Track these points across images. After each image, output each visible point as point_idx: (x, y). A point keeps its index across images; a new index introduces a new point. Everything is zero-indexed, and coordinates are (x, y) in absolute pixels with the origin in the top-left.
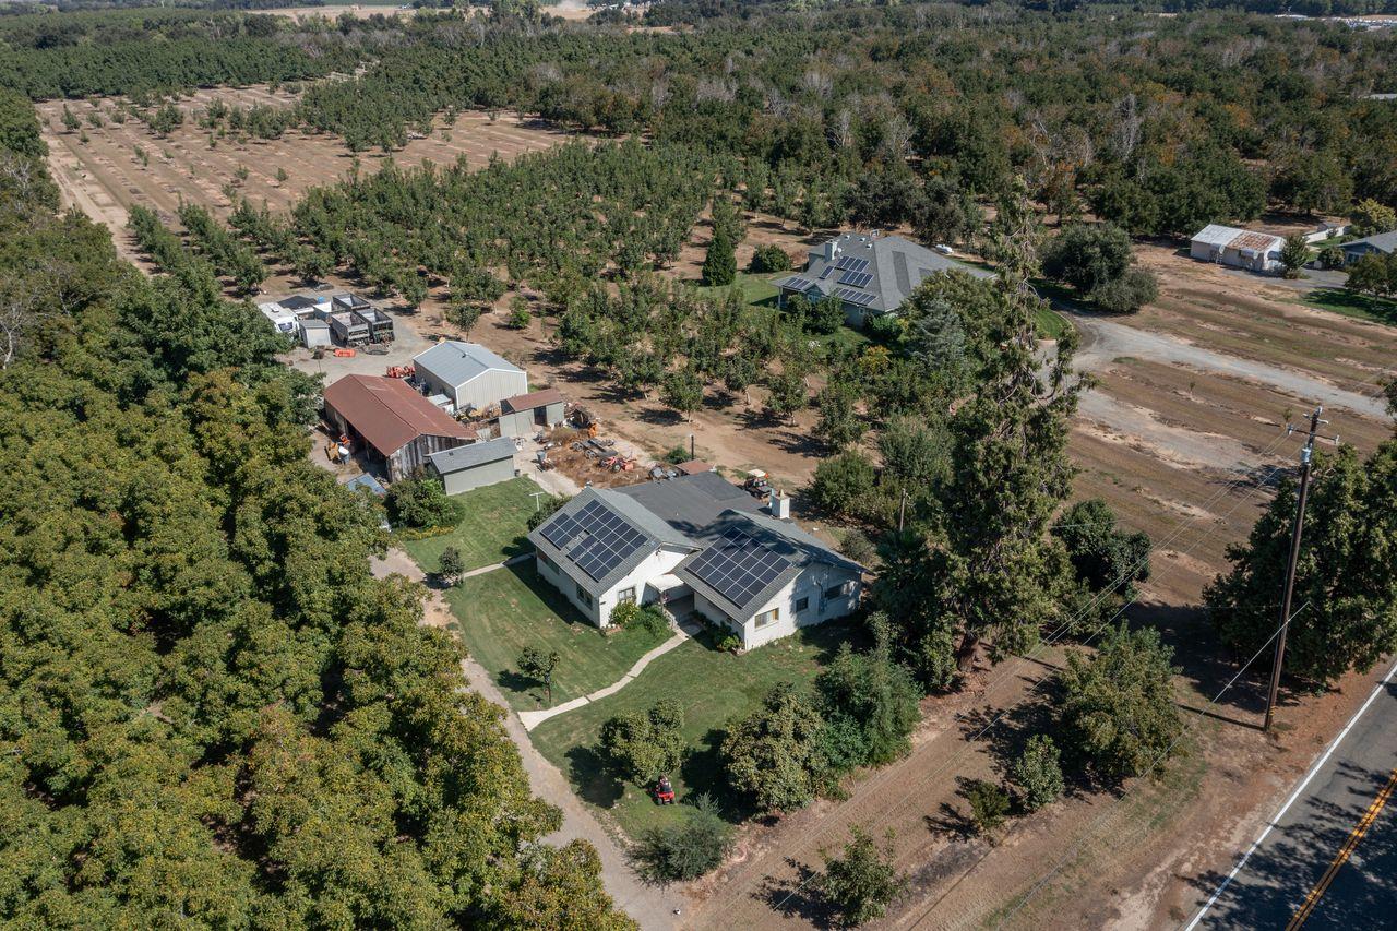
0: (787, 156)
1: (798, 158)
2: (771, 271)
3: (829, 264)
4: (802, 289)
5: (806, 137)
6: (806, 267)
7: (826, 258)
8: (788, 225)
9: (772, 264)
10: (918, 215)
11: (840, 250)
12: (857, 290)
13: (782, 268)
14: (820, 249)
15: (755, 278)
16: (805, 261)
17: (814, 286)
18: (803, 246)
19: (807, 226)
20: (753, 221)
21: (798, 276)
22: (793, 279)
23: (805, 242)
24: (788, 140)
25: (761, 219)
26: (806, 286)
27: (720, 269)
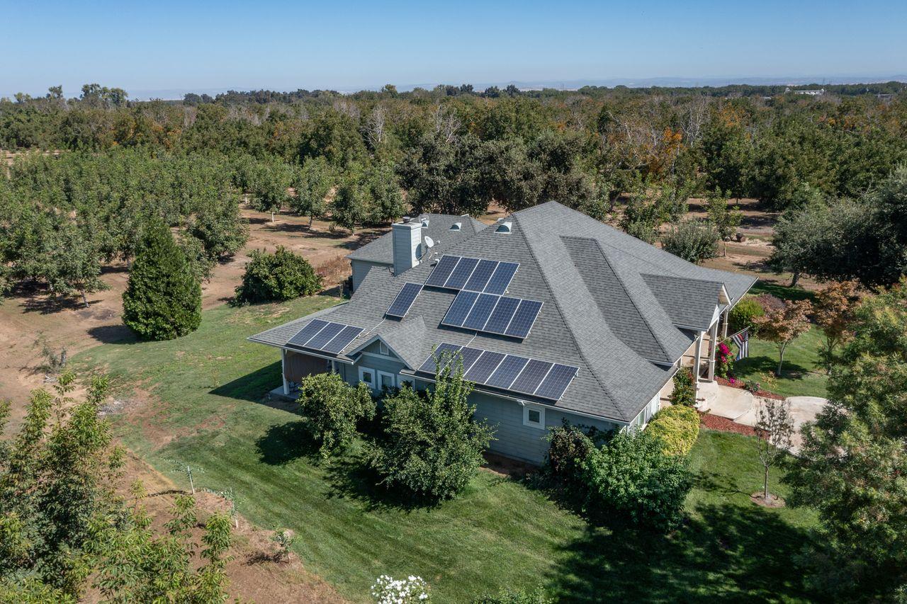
0: (315, 155)
1: (329, 156)
2: (280, 299)
3: (407, 279)
4: (343, 353)
5: (336, 132)
6: (348, 288)
7: (399, 265)
8: (317, 226)
9: (281, 285)
10: (526, 190)
11: (430, 242)
12: (506, 349)
13: (301, 290)
14: (381, 248)
15: (248, 315)
16: (344, 275)
17: (376, 345)
18: (344, 253)
19: (345, 224)
20: (270, 224)
21: (329, 311)
22: (316, 324)
23: (347, 246)
24: (316, 135)
25: (281, 222)
26: (354, 345)
27: (160, 304)
